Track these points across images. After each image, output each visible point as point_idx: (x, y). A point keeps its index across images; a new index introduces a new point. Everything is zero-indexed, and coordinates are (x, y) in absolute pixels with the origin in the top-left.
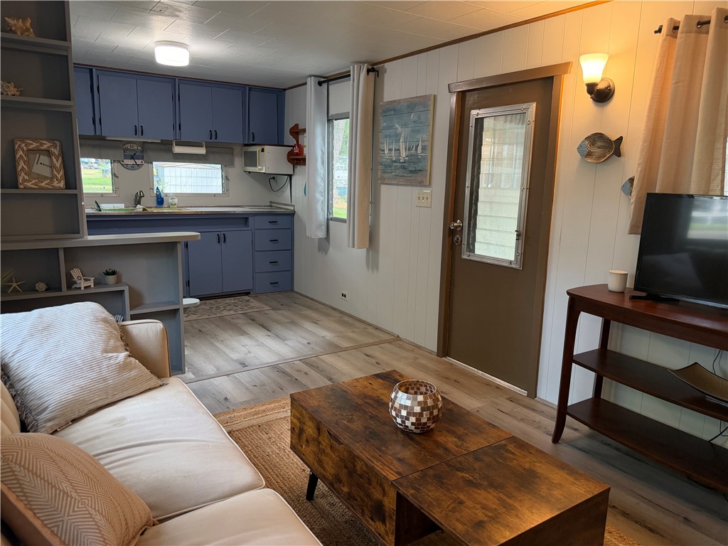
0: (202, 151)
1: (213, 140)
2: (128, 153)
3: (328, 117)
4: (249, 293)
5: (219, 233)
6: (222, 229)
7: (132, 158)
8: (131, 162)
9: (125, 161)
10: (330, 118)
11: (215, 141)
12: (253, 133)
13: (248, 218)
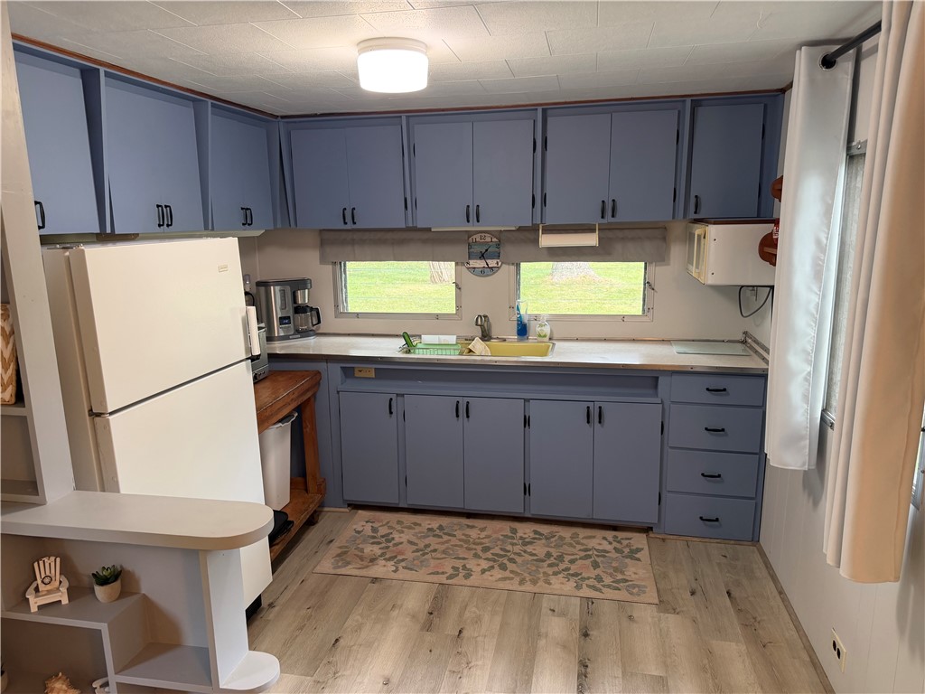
0: (591, 240)
1: (609, 218)
2: (477, 249)
3: (849, 148)
4: (651, 529)
5: (591, 405)
6: (599, 397)
7: (482, 256)
8: (480, 264)
9: (471, 262)
10: (854, 152)
11: (613, 220)
12: (696, 197)
13: (658, 378)
